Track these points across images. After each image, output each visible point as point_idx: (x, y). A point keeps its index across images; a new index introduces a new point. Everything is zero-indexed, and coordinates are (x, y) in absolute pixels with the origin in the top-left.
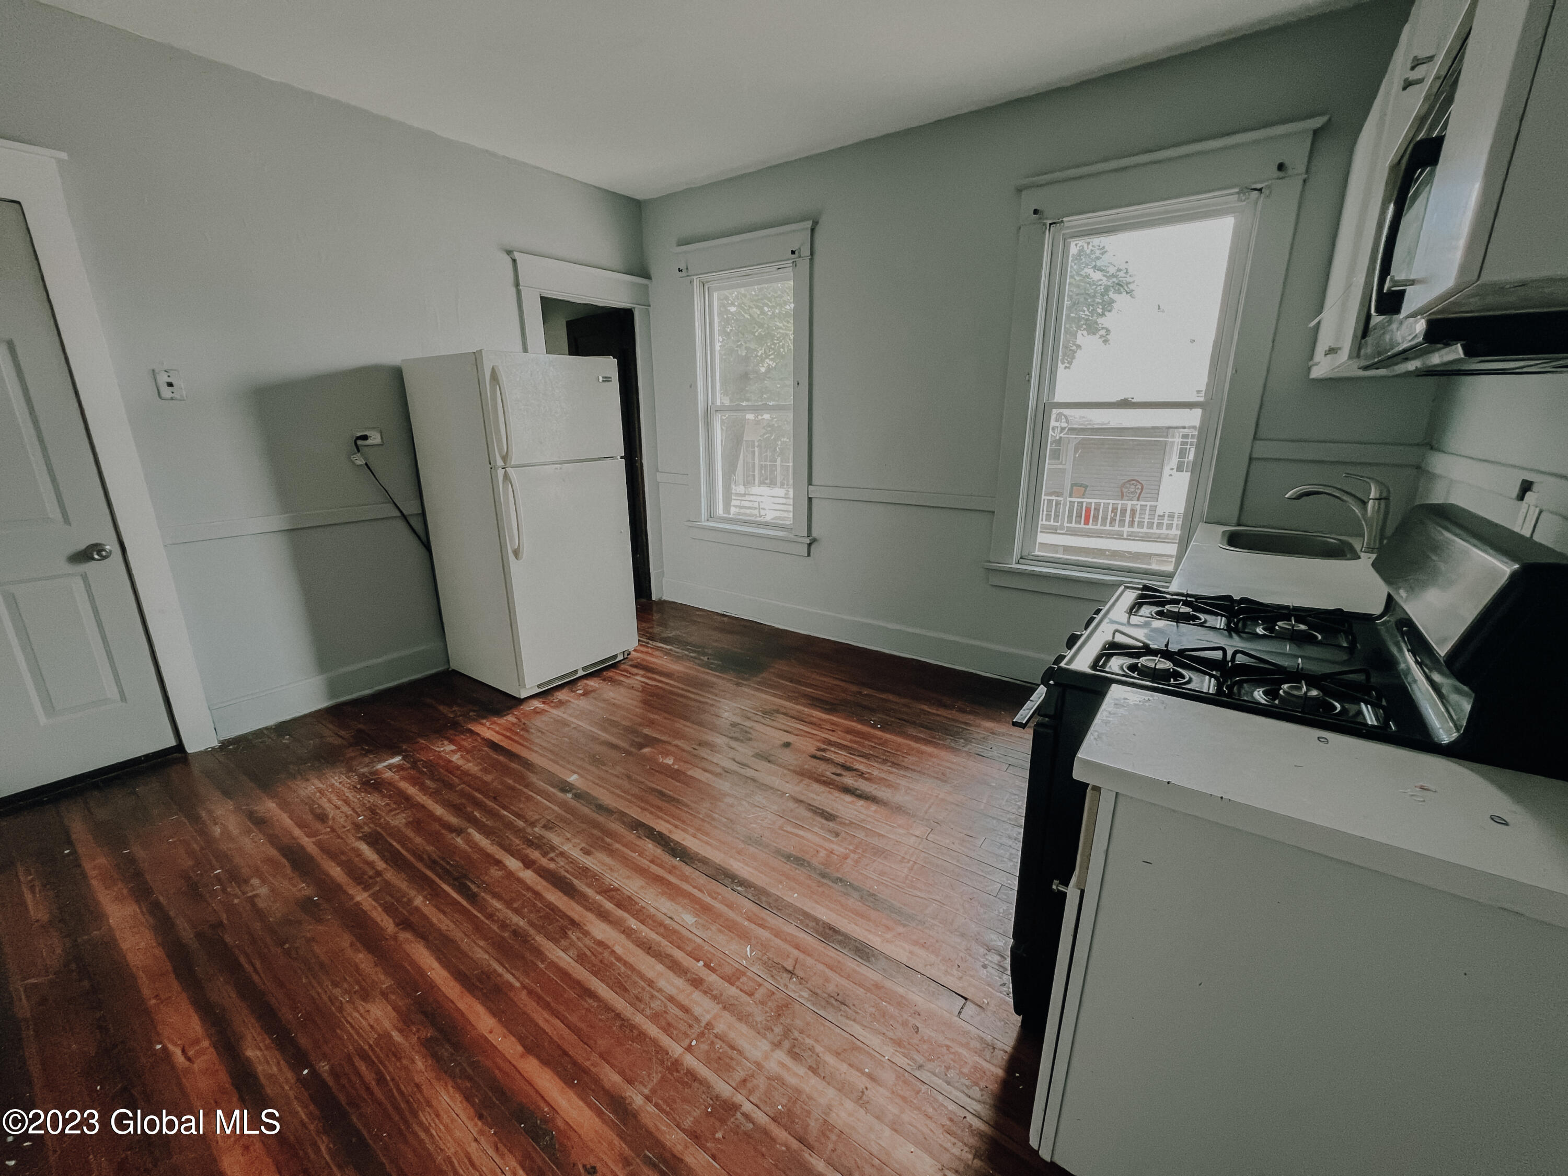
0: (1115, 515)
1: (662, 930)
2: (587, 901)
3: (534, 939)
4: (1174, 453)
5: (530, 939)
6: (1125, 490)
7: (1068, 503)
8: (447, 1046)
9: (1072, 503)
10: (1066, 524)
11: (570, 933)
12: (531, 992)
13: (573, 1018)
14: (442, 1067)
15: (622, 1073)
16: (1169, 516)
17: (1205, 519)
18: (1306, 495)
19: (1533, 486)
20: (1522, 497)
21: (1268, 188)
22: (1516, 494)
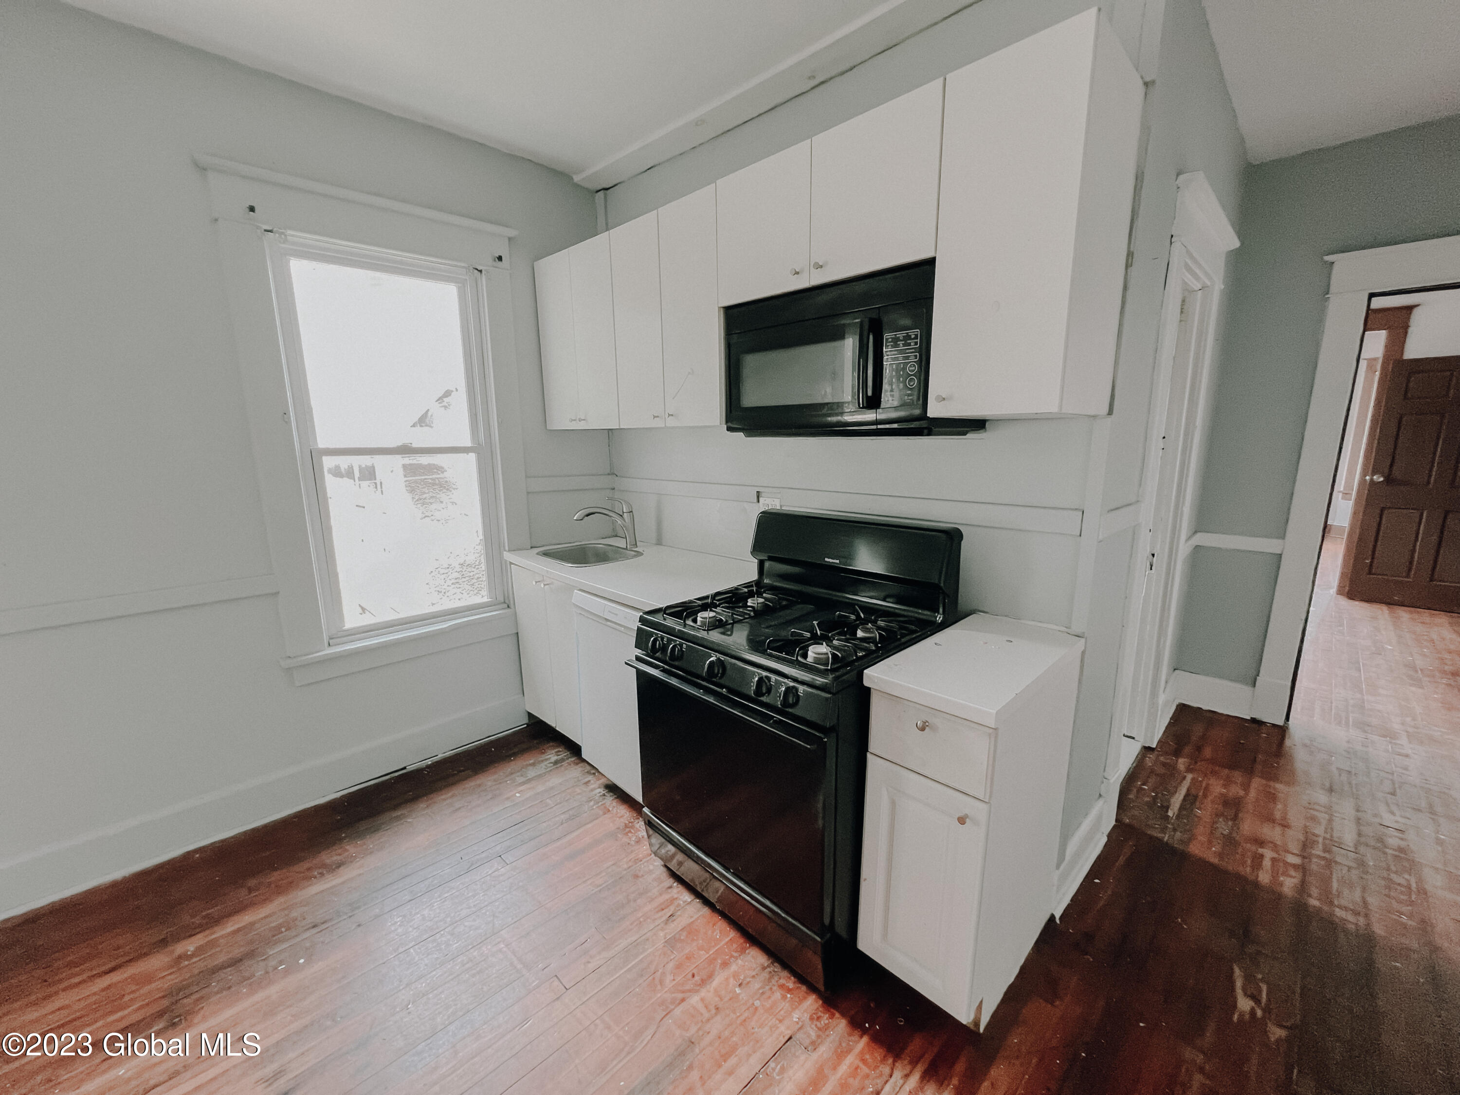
17: (507, 548)
18: (588, 515)
19: (763, 495)
20: (758, 502)
21: (487, 272)
22: (756, 500)
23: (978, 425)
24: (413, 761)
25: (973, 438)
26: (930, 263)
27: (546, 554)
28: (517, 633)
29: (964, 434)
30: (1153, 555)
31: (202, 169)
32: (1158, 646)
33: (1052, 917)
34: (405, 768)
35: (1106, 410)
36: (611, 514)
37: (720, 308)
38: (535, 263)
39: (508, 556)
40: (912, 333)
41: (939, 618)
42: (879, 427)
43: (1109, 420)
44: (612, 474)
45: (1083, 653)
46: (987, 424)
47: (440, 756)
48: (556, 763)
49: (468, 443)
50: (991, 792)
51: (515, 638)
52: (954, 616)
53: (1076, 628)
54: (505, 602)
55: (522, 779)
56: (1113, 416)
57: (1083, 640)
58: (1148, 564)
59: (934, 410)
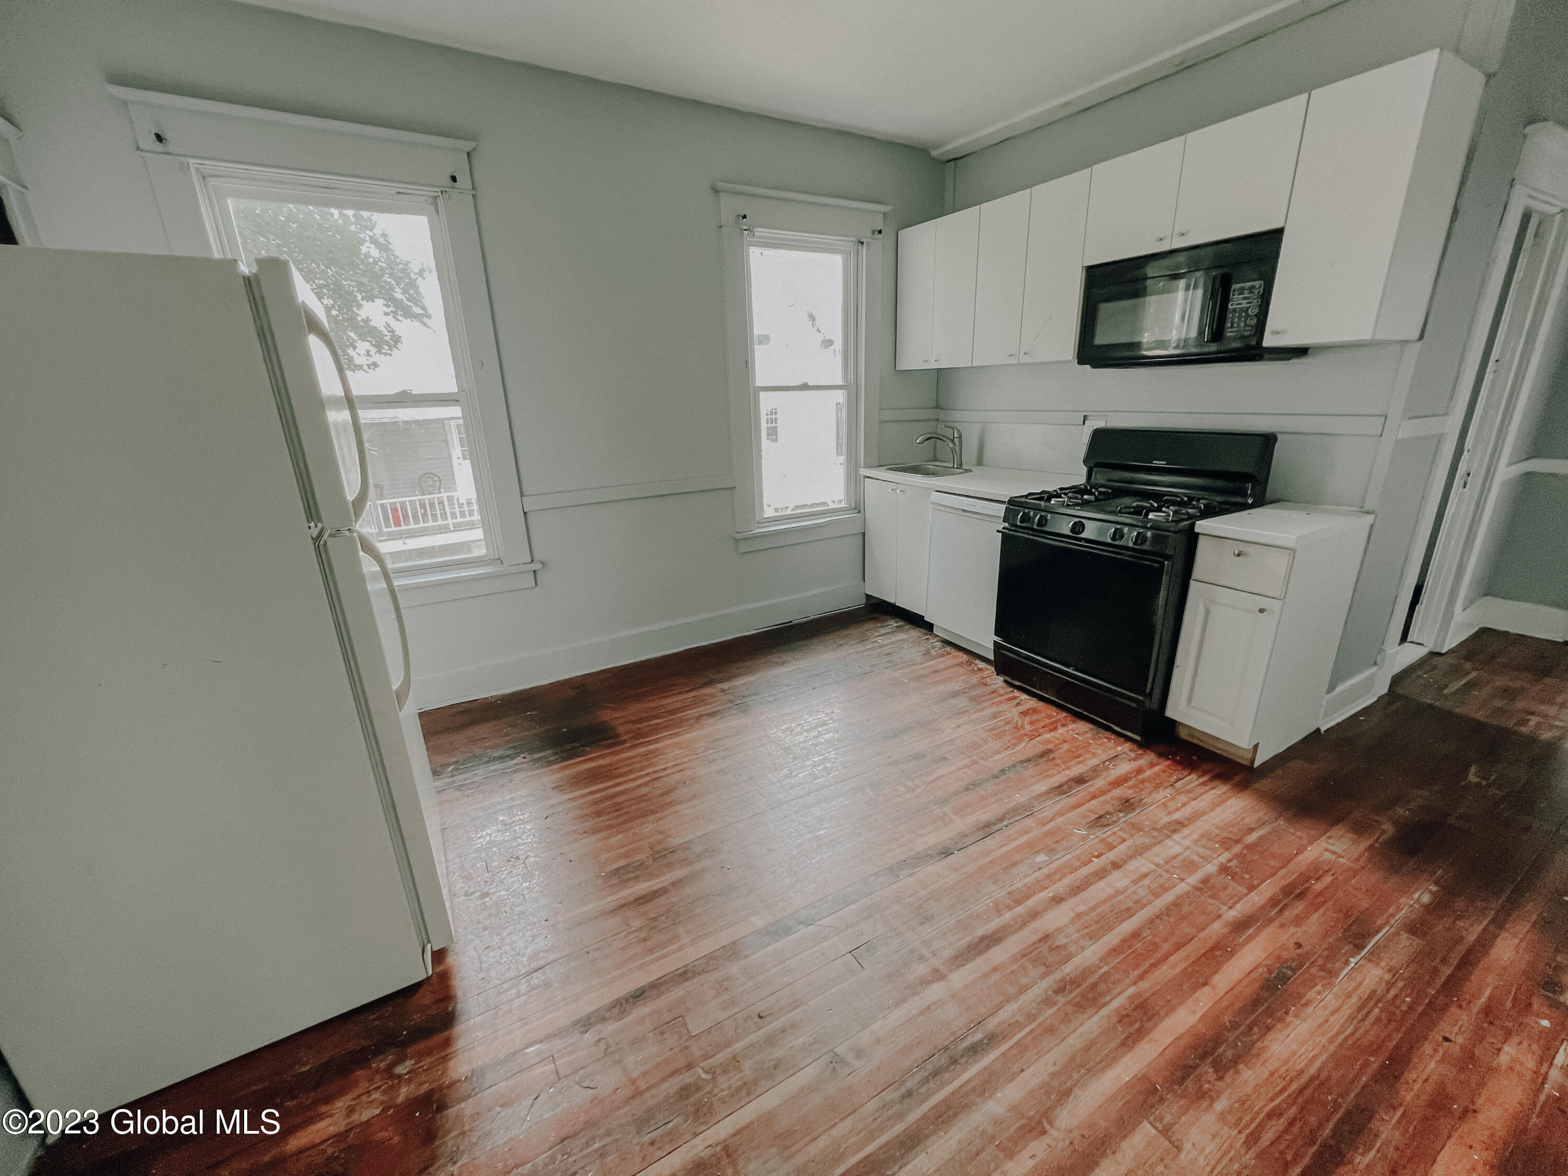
0: (425, 511)
1: (1057, 877)
2: (1012, 926)
3: (1068, 974)
4: (455, 443)
5: (1068, 978)
6: (423, 485)
7: (379, 506)
8: (1220, 1050)
9: (382, 505)
10: (385, 530)
11: (1057, 943)
12: (1141, 977)
13: (1166, 947)
14: (1244, 1055)
15: (1214, 920)
16: (468, 503)
17: (862, 466)
18: (927, 440)
19: (1089, 418)
20: (1084, 424)
21: (868, 243)
22: (1082, 423)
23: (1301, 352)
24: (796, 617)
25: (1296, 364)
26: (1279, 233)
27: (892, 469)
28: (864, 533)
29: (1289, 359)
30: (1469, 474)
31: (716, 191)
32: (1461, 559)
33: (1318, 730)
34: (791, 622)
35: (1416, 335)
36: (945, 439)
37: (1083, 268)
38: (899, 232)
39: (864, 472)
40: (1257, 284)
41: (1250, 501)
42: (1218, 355)
43: (1419, 344)
44: (937, 407)
45: (1372, 526)
46: (1309, 352)
47: (812, 617)
48: (898, 627)
49: (839, 382)
50: (1285, 593)
51: (861, 537)
52: (1260, 502)
53: (1368, 507)
54: (856, 509)
55: (877, 634)
56: (1422, 341)
57: (1373, 516)
58: (1462, 482)
59: (1269, 341)
